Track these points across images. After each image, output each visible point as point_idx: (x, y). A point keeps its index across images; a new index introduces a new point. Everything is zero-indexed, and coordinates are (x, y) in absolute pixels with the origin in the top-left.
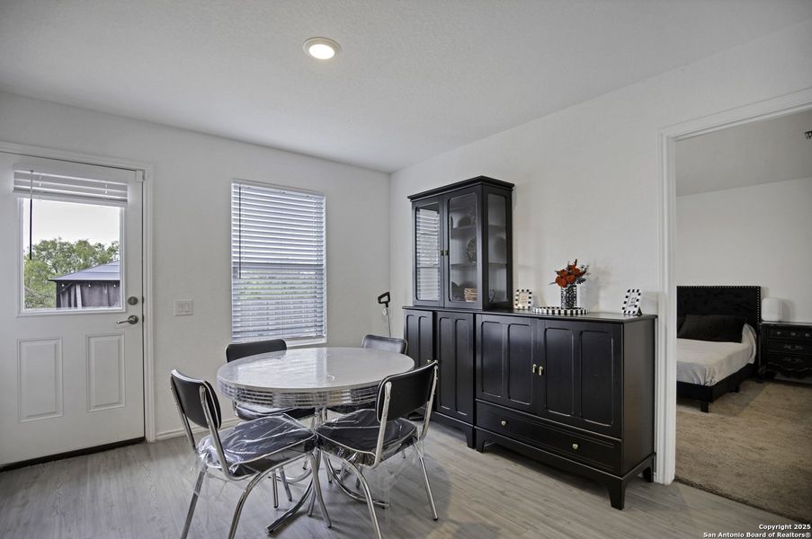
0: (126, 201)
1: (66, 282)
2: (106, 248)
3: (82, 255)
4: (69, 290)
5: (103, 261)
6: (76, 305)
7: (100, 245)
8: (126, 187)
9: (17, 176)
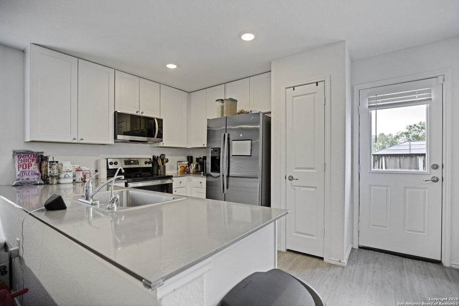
0: (431, 99)
1: (378, 155)
2: (393, 136)
3: (382, 141)
4: (379, 159)
5: (393, 144)
6: (382, 168)
7: (390, 135)
8: (431, 90)
9: (369, 99)
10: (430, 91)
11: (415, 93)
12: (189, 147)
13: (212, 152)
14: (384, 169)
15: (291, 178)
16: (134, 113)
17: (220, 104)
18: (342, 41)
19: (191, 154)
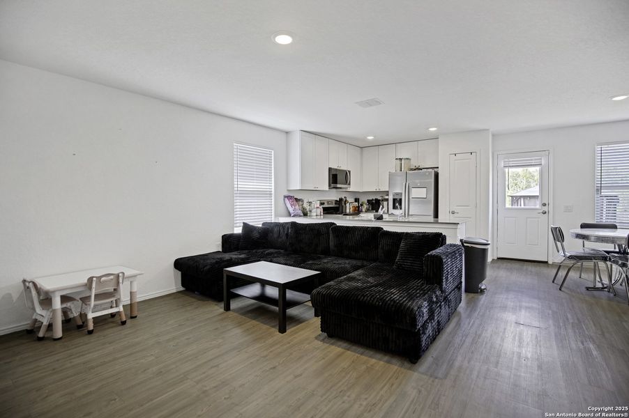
0: (541, 164)
4: (517, 200)
9: (504, 162)
10: (541, 159)
11: (532, 160)
12: (361, 191)
13: (393, 195)
14: (522, 206)
15: (453, 213)
16: (336, 168)
17: (398, 162)
18: (488, 130)
19: (357, 196)
